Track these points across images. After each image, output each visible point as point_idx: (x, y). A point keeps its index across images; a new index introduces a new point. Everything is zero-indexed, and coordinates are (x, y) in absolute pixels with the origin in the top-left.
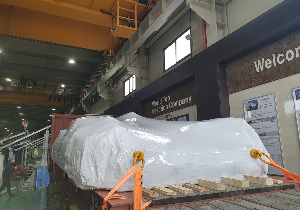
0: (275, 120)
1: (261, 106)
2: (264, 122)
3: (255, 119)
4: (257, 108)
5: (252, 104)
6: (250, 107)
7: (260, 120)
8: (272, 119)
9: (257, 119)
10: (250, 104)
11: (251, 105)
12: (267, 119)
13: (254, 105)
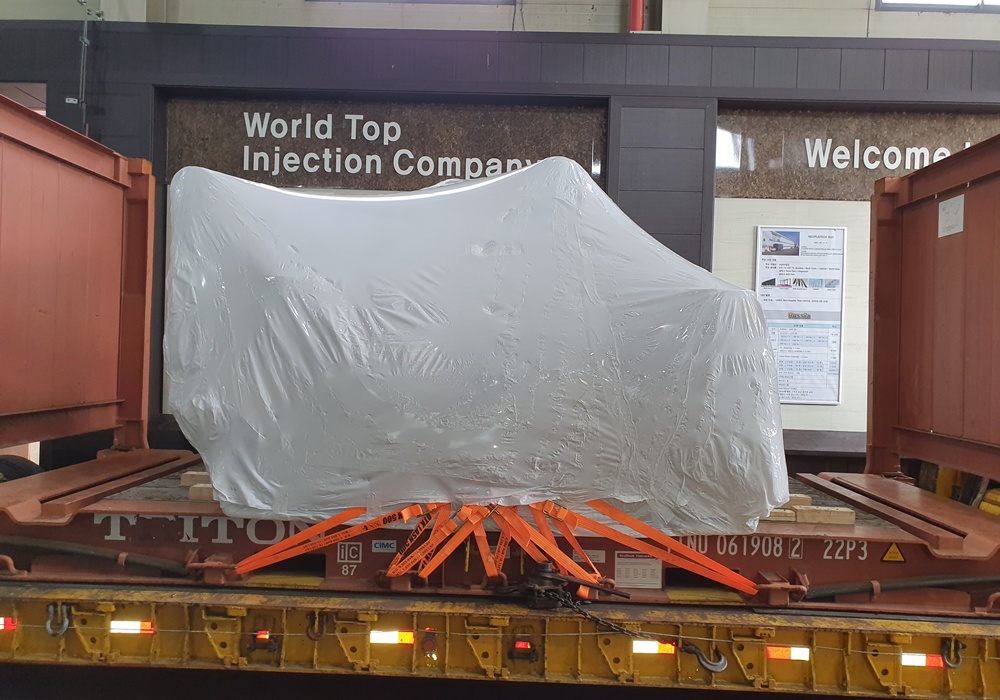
0: (838, 289)
1: (808, 251)
2: (810, 289)
3: (786, 277)
4: (795, 252)
5: (782, 239)
6: (776, 246)
7: (798, 282)
8: (831, 284)
9: (792, 278)
10: (777, 238)
11: (779, 241)
12: (817, 283)
13: (787, 244)
